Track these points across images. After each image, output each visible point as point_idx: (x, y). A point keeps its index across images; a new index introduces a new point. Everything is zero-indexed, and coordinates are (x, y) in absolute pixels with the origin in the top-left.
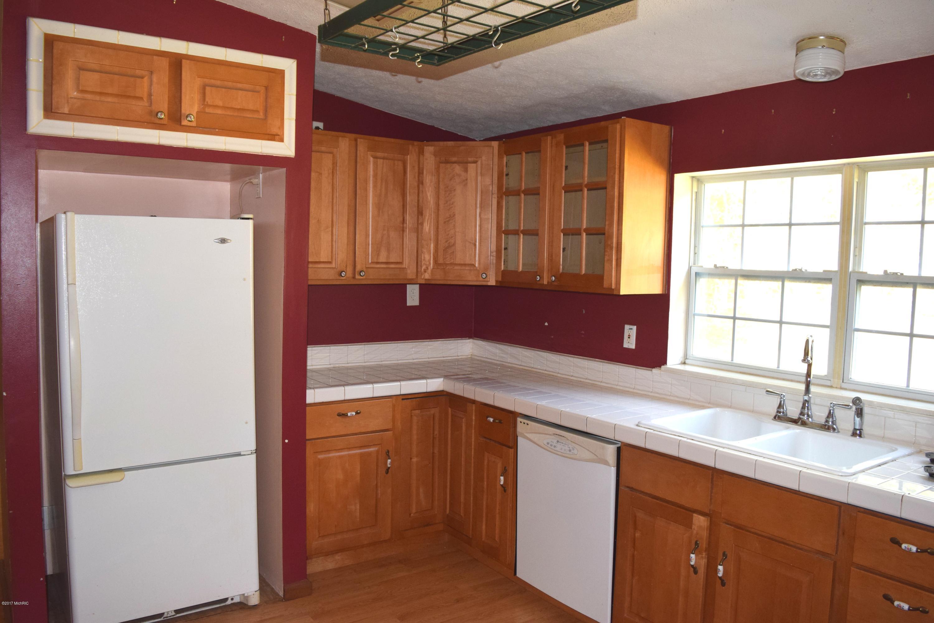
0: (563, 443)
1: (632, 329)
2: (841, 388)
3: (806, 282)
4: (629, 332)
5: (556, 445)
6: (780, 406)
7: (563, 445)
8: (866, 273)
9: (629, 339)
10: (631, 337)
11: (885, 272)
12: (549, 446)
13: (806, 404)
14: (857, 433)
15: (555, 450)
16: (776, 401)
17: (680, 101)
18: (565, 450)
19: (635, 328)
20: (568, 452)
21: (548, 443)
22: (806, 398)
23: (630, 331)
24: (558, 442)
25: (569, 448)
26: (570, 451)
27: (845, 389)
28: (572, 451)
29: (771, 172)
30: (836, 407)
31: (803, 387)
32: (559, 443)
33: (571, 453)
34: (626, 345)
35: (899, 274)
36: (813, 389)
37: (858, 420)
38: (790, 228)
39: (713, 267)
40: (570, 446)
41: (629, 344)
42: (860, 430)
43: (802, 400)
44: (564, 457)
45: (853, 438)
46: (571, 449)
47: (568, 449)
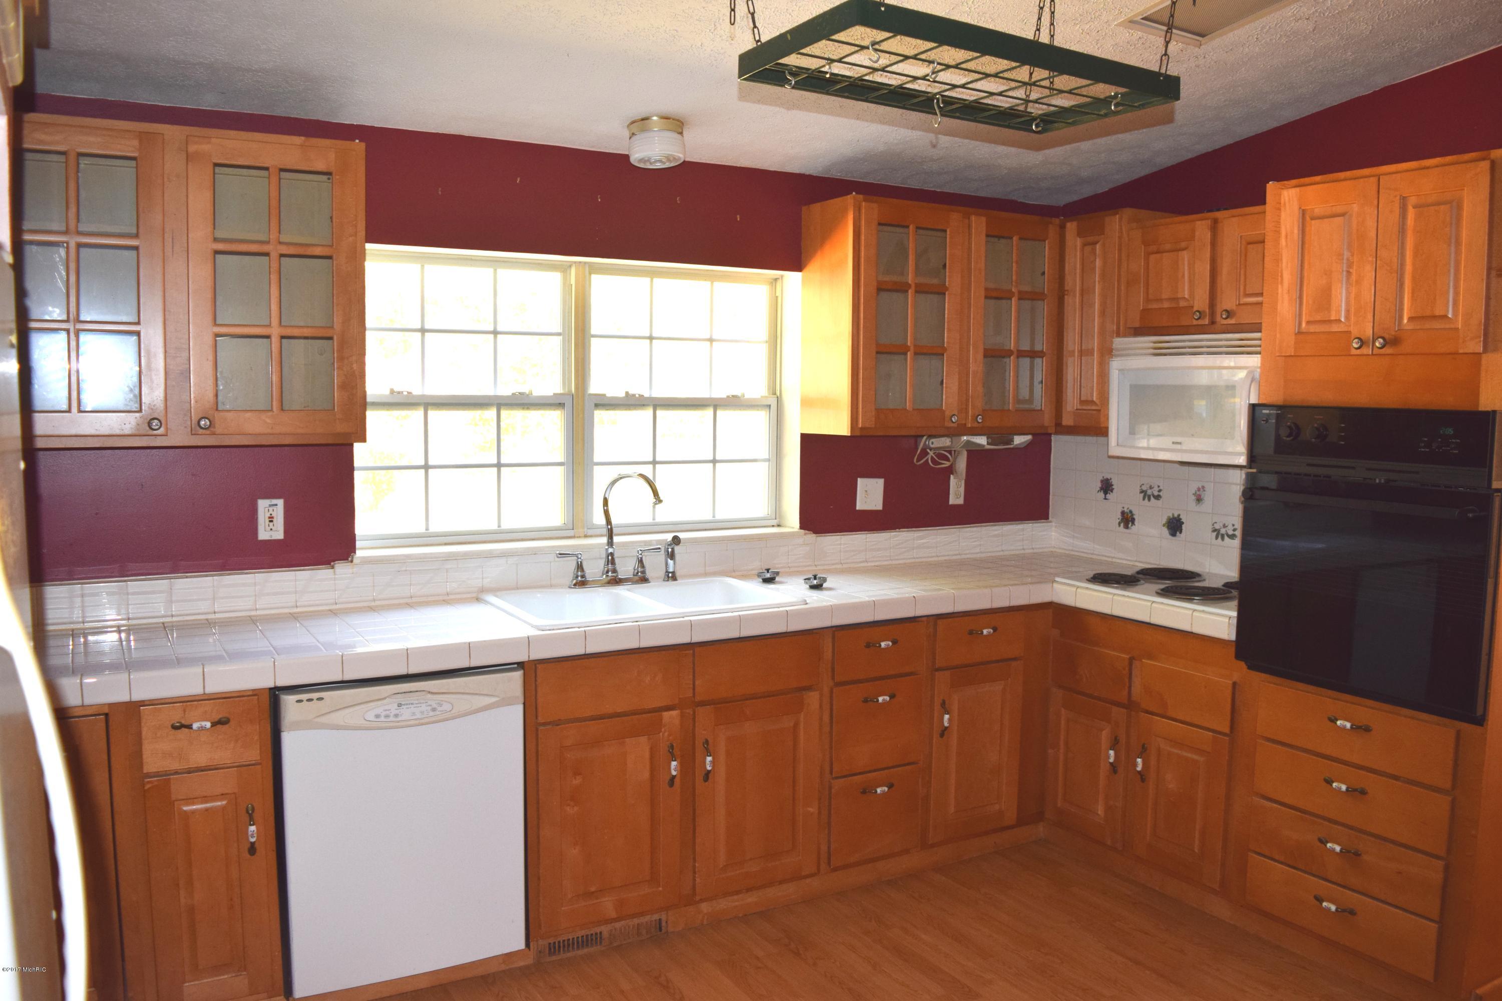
0: (412, 704)
1: (276, 505)
2: (586, 536)
3: (523, 409)
4: (271, 512)
5: (397, 712)
6: (580, 567)
7: (415, 705)
8: (604, 395)
9: (271, 524)
10: (275, 520)
11: (627, 393)
12: (382, 719)
13: (611, 560)
14: (671, 577)
15: (398, 722)
16: (572, 564)
17: (357, 125)
18: (422, 712)
19: (280, 502)
20: (431, 714)
21: (377, 716)
22: (610, 550)
23: (271, 509)
24: (400, 705)
25: (431, 705)
26: (434, 710)
27: (591, 536)
28: (439, 709)
29: (473, 258)
30: (646, 554)
31: (605, 540)
32: (403, 707)
33: (438, 713)
34: (263, 534)
35: (637, 396)
36: (616, 539)
37: (671, 562)
38: (495, 338)
39: (388, 392)
40: (430, 703)
41: (271, 533)
42: (673, 573)
43: (604, 556)
44: (422, 724)
45: (666, 583)
46: (435, 706)
47: (429, 708)
